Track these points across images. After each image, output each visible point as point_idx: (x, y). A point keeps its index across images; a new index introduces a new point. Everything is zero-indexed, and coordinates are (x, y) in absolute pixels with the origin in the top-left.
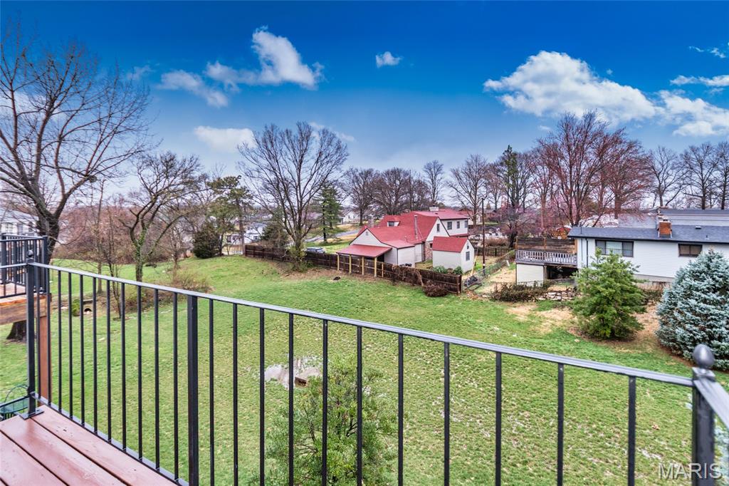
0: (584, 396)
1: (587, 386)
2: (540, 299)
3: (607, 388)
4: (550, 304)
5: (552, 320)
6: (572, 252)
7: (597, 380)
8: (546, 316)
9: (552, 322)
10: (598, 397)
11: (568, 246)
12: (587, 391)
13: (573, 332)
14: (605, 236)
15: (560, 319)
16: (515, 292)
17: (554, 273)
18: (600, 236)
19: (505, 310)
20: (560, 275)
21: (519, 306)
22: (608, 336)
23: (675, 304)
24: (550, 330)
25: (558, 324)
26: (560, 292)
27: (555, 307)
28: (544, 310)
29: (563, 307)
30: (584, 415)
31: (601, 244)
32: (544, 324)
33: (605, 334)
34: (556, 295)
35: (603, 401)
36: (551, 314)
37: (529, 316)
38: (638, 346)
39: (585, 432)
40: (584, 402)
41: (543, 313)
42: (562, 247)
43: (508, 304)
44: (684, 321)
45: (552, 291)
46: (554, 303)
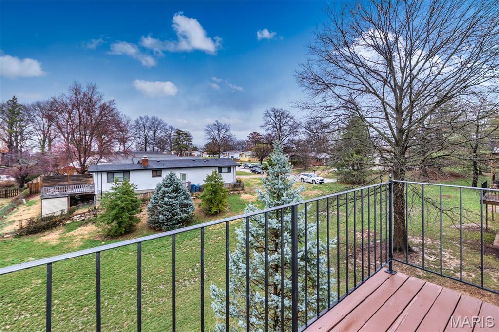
0: (121, 275)
1: (120, 268)
2: (68, 223)
3: (132, 263)
4: (77, 224)
5: (81, 235)
6: (90, 183)
7: (125, 262)
8: (75, 234)
9: (81, 237)
10: (129, 271)
11: (87, 179)
12: (121, 271)
13: (98, 239)
14: (113, 169)
15: (86, 232)
16: (43, 223)
17: (75, 201)
18: (110, 169)
19: (35, 241)
20: (79, 202)
21: (48, 234)
22: (123, 232)
23: (158, 203)
24: (81, 243)
25: (86, 237)
26: (84, 213)
27: (81, 225)
28: (72, 230)
29: (87, 224)
30: (125, 286)
31: (110, 176)
32: (76, 240)
33: (121, 232)
34: (81, 216)
35: (132, 272)
36: (78, 232)
37: (60, 239)
38: (139, 233)
39: (129, 296)
40: (122, 279)
41: (72, 232)
42: (83, 180)
43: (37, 235)
44: (162, 211)
45: (77, 215)
46: (80, 223)
